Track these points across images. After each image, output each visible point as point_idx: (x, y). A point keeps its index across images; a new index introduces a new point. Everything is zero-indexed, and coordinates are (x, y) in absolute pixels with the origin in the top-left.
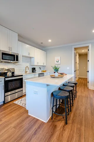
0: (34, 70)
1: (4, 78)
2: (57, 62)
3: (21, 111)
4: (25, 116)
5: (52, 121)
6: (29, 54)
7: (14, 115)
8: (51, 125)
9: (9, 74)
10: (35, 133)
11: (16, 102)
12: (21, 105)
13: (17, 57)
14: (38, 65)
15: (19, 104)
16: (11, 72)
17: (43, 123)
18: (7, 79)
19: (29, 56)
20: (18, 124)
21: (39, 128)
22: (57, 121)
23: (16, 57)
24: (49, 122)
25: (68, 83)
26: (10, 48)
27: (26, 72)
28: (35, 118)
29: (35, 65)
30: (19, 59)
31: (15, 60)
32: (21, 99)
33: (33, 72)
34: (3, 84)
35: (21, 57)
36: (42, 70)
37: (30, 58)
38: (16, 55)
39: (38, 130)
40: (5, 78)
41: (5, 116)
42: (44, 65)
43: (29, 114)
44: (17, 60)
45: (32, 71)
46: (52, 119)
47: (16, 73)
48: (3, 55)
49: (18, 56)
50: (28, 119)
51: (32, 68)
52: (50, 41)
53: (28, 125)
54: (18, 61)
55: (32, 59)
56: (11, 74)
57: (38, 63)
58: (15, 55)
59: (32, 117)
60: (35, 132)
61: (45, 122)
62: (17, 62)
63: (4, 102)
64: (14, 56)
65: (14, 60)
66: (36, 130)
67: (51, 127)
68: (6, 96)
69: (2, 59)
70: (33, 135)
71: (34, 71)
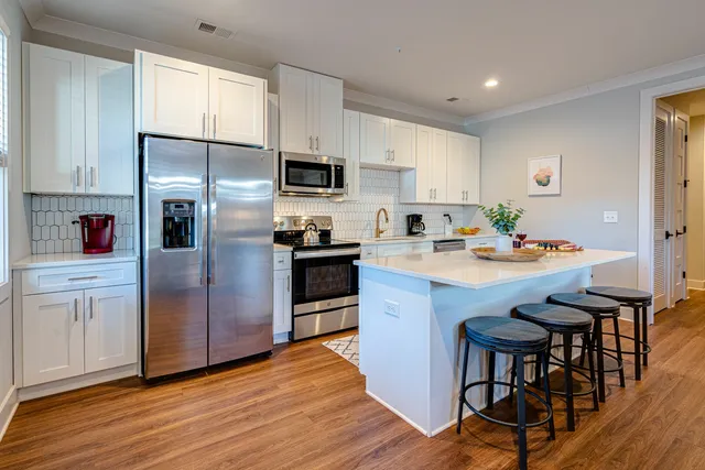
0: (414, 223)
1: (291, 249)
2: (539, 183)
3: (344, 375)
4: (354, 393)
5: (456, 438)
6: (391, 154)
7: (317, 382)
8: (446, 450)
9: (311, 238)
10: (376, 454)
11: (331, 344)
12: (346, 357)
13: (340, 171)
14: (432, 201)
15: (340, 353)
16: (315, 230)
17: (414, 435)
18: (300, 255)
19: (388, 163)
20: (326, 412)
21: (395, 443)
22: (481, 447)
23: (333, 174)
24: (440, 436)
25: (588, 293)
26: (314, 142)
27: (379, 232)
28: (388, 410)
29: (417, 201)
30: (348, 178)
31: (333, 185)
32: (349, 338)
33: (410, 233)
34: (289, 273)
35: (357, 170)
36: (459, 224)
37: (400, 171)
38: (336, 166)
39: (389, 450)
40: (295, 250)
41: (289, 379)
42: (469, 202)
43: (368, 392)
44: (340, 184)
45: (405, 231)
46: (459, 431)
47: (338, 236)
48: (291, 169)
49: (342, 167)
50: (360, 407)
51: (408, 217)
52: (491, 83)
53: (356, 423)
54: (342, 186)
55: (406, 176)
56: (318, 238)
57: (433, 192)
58: (329, 166)
59: (378, 402)
60: (377, 452)
61: (425, 432)
62: (337, 191)
63: (291, 334)
64: (327, 167)
65: (329, 186)
66: (383, 448)
67: (444, 457)
68: (297, 316)
69: (287, 183)
70: (366, 456)
71: (415, 230)
